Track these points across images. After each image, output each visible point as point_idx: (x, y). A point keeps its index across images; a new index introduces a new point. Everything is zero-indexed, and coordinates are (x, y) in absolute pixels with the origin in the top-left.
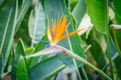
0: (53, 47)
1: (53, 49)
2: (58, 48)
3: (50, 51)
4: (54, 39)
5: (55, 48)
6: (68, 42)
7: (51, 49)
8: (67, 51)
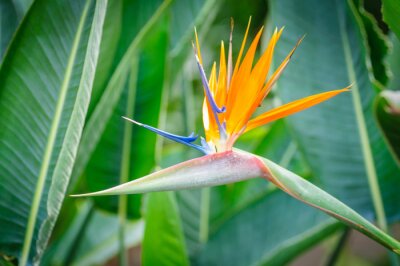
0: (216, 158)
1: (215, 166)
2: (235, 161)
3: (197, 174)
4: (218, 123)
5: (224, 161)
6: (354, 122)
7: (207, 163)
8: (277, 174)
